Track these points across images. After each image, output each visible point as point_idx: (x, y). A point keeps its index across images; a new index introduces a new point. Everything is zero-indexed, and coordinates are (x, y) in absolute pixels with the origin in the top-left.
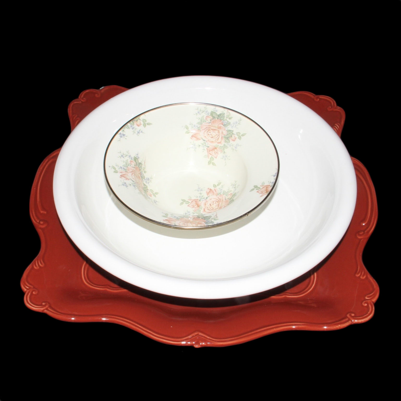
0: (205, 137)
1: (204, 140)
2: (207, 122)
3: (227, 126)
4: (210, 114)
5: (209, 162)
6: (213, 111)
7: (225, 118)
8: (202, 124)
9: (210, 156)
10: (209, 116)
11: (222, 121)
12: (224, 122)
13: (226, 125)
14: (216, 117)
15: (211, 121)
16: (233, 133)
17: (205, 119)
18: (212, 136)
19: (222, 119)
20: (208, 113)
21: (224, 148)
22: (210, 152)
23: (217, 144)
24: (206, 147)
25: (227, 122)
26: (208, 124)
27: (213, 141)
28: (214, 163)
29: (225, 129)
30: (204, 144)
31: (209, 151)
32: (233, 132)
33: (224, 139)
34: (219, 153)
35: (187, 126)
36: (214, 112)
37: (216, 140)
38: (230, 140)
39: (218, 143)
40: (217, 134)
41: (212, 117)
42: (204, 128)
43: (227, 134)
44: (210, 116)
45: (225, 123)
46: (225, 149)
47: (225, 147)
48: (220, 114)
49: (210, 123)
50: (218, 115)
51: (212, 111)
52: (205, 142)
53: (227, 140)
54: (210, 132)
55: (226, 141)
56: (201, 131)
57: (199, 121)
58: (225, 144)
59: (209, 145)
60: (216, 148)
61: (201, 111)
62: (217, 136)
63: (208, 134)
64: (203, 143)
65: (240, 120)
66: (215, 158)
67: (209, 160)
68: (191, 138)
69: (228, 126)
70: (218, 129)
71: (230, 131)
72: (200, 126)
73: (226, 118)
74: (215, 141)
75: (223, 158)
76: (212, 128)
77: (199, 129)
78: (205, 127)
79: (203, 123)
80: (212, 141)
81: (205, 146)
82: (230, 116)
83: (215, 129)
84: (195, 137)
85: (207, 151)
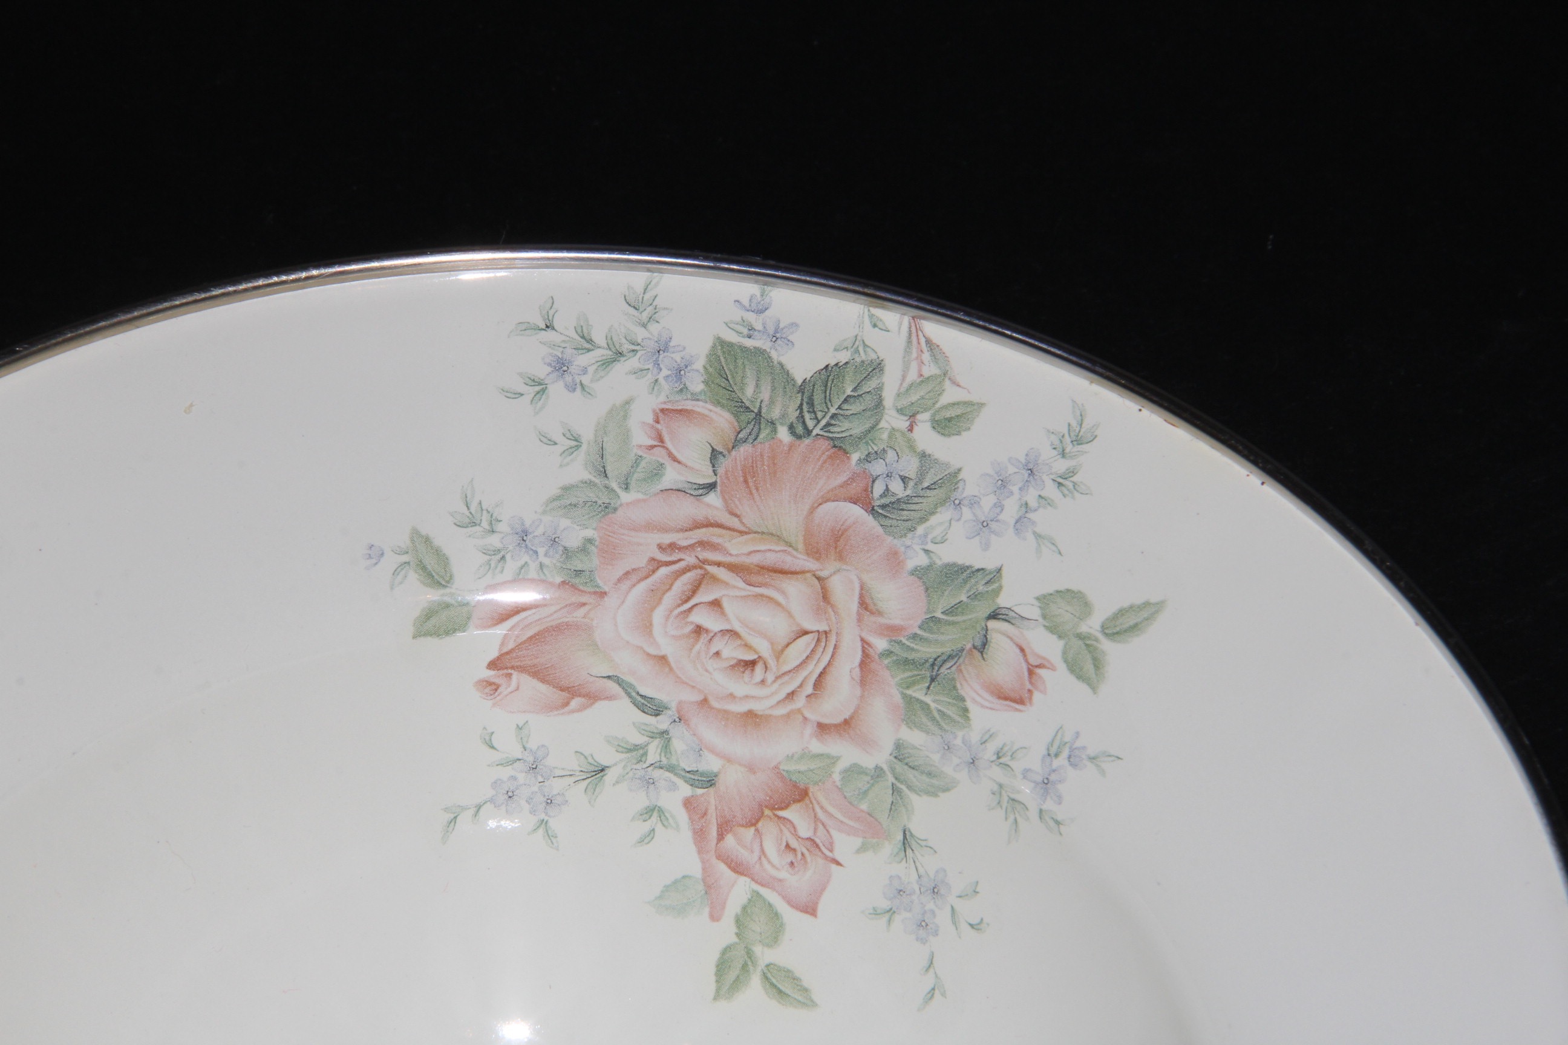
0: (663, 659)
1: (651, 707)
2: (672, 476)
3: (923, 520)
4: (696, 384)
5: (722, 967)
6: (732, 337)
7: (892, 420)
8: (608, 509)
9: (740, 890)
10: (689, 405)
11: (855, 457)
12: (877, 468)
13: (908, 500)
14: (776, 413)
15: (724, 464)
16: (1003, 601)
17: (641, 438)
18: (747, 646)
19: (856, 428)
20: (679, 373)
21: (895, 789)
22: (730, 840)
23: (816, 746)
24: (680, 782)
25: (910, 466)
26: (687, 509)
27: (758, 707)
28: (790, 975)
29: (894, 560)
30: (654, 753)
31: (721, 837)
32: (997, 592)
33: (890, 681)
34: (845, 845)
35: (427, 540)
36: (744, 349)
37: (791, 695)
38: (971, 690)
39: (823, 728)
40: (808, 625)
41: (723, 419)
42: (641, 561)
43: (931, 623)
44: (700, 407)
45: (896, 487)
46: (918, 802)
47: (911, 775)
48: (830, 374)
49: (712, 486)
50: (801, 390)
51: (721, 344)
52: (662, 723)
53: (928, 700)
54: (716, 604)
55: (925, 707)
56: (603, 594)
57: (578, 471)
58: (914, 737)
59: (711, 763)
60: (800, 794)
61: (587, 343)
62: (804, 645)
63: (699, 630)
64: (640, 739)
65: (1078, 441)
66: (791, 917)
67: (725, 933)
68: (491, 687)
69: (933, 520)
70: (811, 564)
71: (957, 573)
72: (589, 533)
73: (902, 423)
74: (782, 711)
75: (891, 911)
76: (738, 549)
77: (578, 573)
78: (648, 545)
79: (625, 497)
80: (750, 715)
81: (671, 769)
82: (950, 395)
83: (770, 559)
84: (538, 673)
85: (699, 835)
